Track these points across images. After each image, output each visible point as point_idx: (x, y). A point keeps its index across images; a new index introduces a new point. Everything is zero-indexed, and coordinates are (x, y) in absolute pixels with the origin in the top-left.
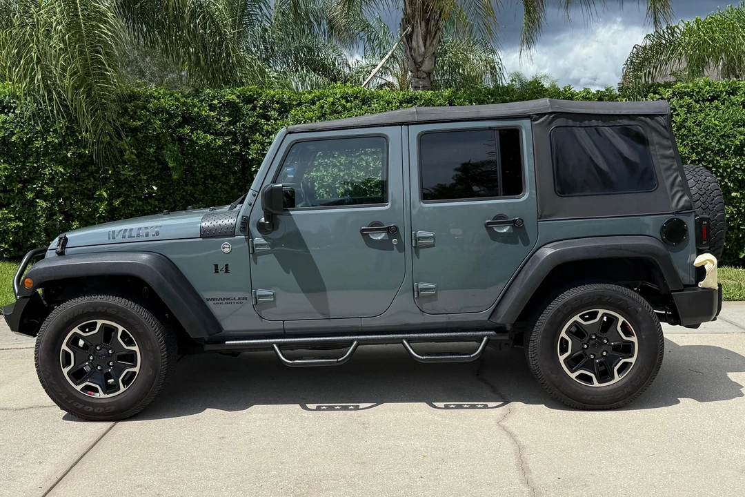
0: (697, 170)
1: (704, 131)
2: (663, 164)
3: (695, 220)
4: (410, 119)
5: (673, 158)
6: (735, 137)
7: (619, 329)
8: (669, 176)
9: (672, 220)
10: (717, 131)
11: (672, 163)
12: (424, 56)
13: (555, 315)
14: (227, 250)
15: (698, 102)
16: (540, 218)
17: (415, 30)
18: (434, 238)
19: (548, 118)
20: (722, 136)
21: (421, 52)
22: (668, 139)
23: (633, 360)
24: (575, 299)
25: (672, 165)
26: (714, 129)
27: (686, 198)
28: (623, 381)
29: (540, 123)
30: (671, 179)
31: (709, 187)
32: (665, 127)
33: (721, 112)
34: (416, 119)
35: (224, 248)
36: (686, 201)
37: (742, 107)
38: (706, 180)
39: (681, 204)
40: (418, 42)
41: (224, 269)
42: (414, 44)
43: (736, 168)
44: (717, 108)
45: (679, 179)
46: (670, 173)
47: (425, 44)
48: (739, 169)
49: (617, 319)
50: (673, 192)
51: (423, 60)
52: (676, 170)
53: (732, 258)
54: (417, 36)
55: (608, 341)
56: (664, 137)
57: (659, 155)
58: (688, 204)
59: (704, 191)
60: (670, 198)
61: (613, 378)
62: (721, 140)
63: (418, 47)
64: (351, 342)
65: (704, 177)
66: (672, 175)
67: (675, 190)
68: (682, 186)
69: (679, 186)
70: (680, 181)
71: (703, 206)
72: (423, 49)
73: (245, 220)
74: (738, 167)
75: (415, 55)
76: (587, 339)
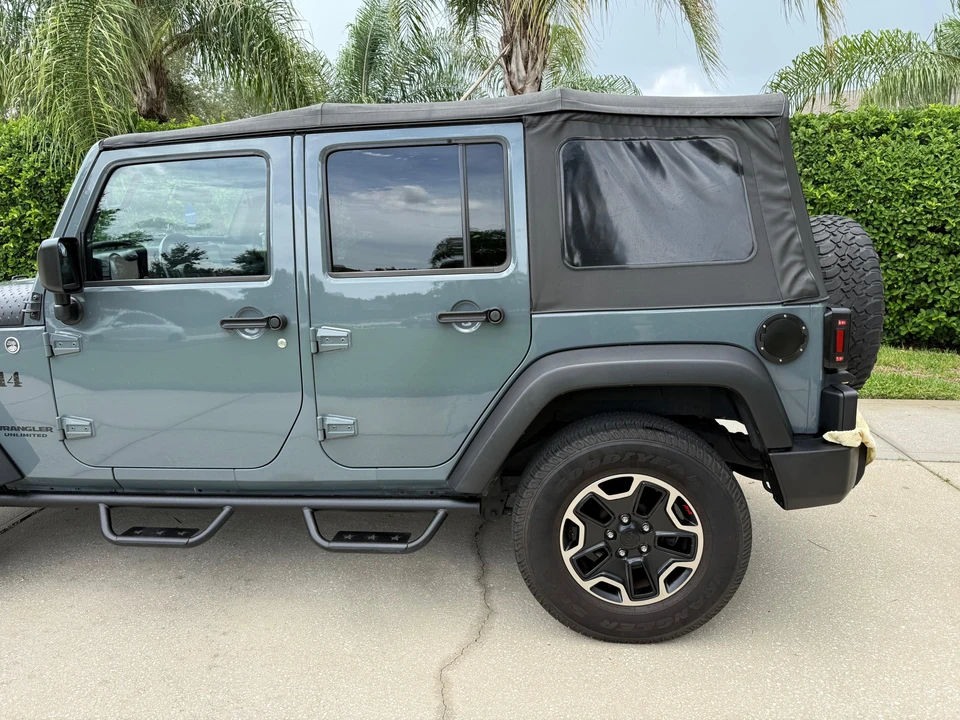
0: (839, 223)
1: (866, 174)
2: (769, 211)
3: (824, 317)
4: (308, 123)
5: (788, 200)
6: (906, 181)
7: (669, 510)
8: (778, 235)
9: (778, 317)
10: (884, 174)
11: (785, 210)
12: (525, 81)
13: (554, 482)
14: (12, 349)
15: (860, 136)
16: (534, 308)
17: (514, 49)
18: (350, 337)
19: (554, 122)
20: (889, 180)
21: (521, 78)
22: (780, 163)
23: (693, 565)
24: (590, 457)
25: (785, 214)
26: (879, 170)
27: (809, 276)
28: (675, 600)
29: (539, 133)
30: (784, 238)
31: (858, 254)
32: (776, 142)
33: (890, 149)
34: (319, 124)
35: (8, 346)
36: (808, 281)
37: (918, 142)
38: (854, 241)
39: (798, 287)
40: (517, 64)
41: (12, 380)
42: (513, 67)
43: (905, 222)
44: (885, 144)
45: (798, 239)
46: (780, 228)
47: (526, 68)
48: (910, 223)
49: (667, 493)
50: (785, 265)
51: (524, 87)
52: (793, 223)
53: (892, 334)
54: (517, 58)
55: (651, 528)
56: (772, 160)
57: (763, 194)
58: (811, 287)
59: (848, 260)
60: (778, 275)
61: (657, 593)
62: (889, 186)
63: (518, 70)
64: (220, 508)
65: (850, 236)
66: (784, 231)
67: (790, 258)
68: (802, 253)
69: (796, 253)
70: (799, 245)
71: (843, 287)
72: (524, 73)
73: (37, 299)
74: (909, 220)
75: (515, 81)
76: (613, 523)
